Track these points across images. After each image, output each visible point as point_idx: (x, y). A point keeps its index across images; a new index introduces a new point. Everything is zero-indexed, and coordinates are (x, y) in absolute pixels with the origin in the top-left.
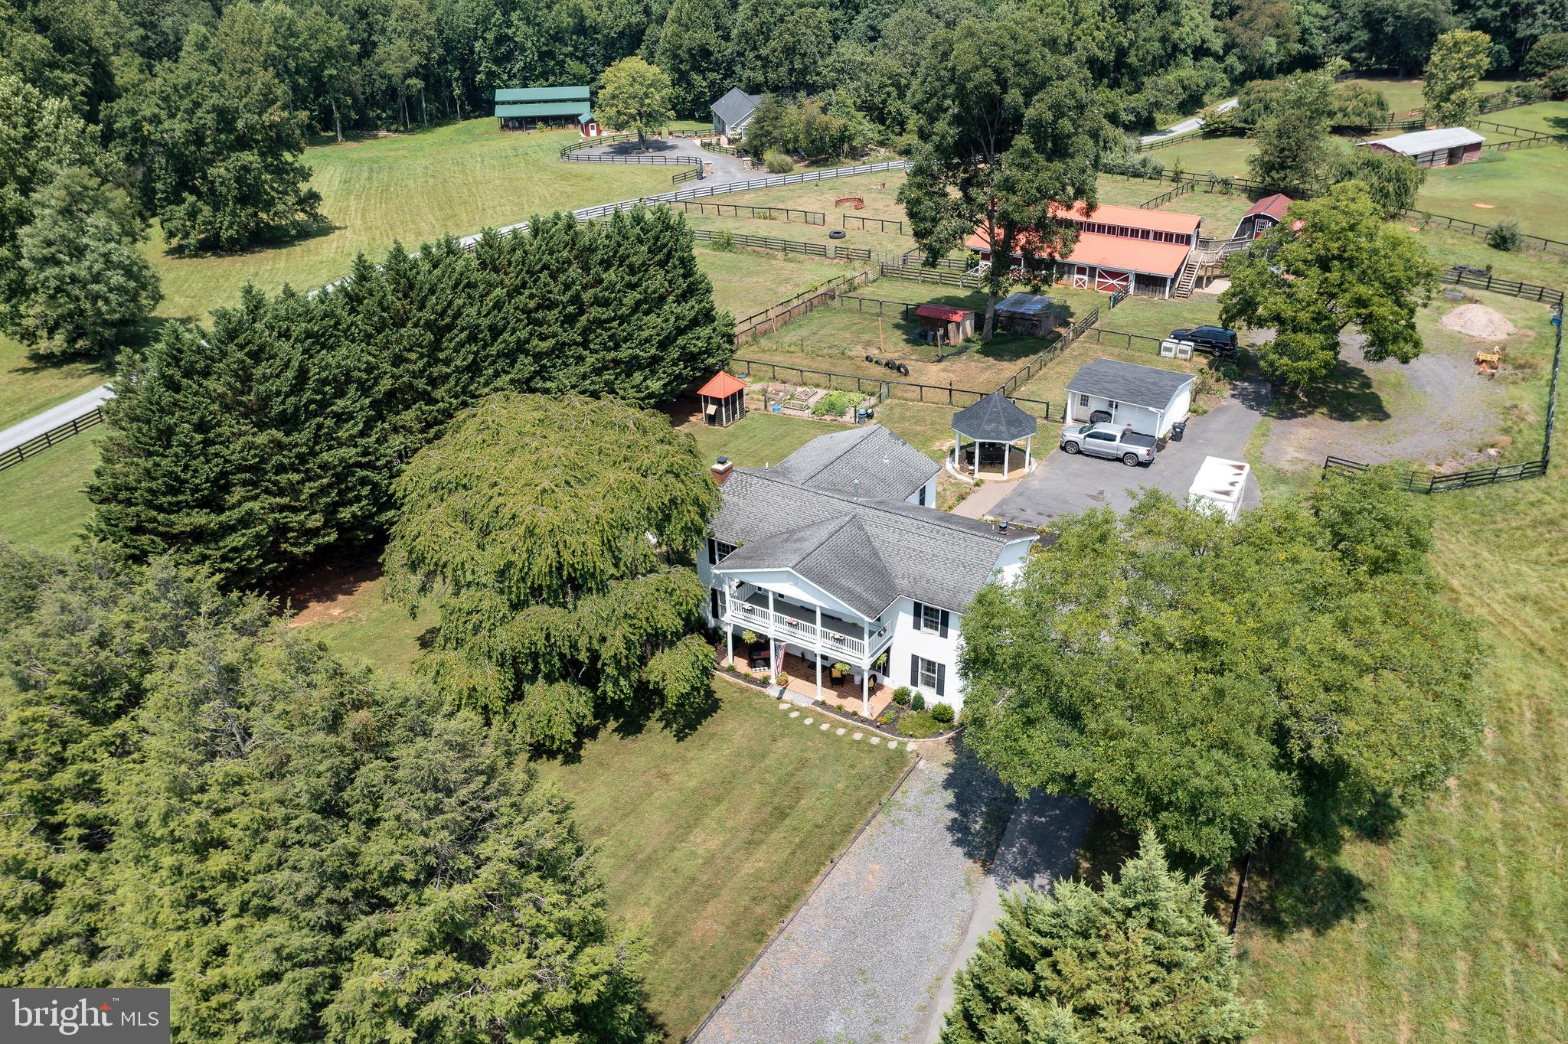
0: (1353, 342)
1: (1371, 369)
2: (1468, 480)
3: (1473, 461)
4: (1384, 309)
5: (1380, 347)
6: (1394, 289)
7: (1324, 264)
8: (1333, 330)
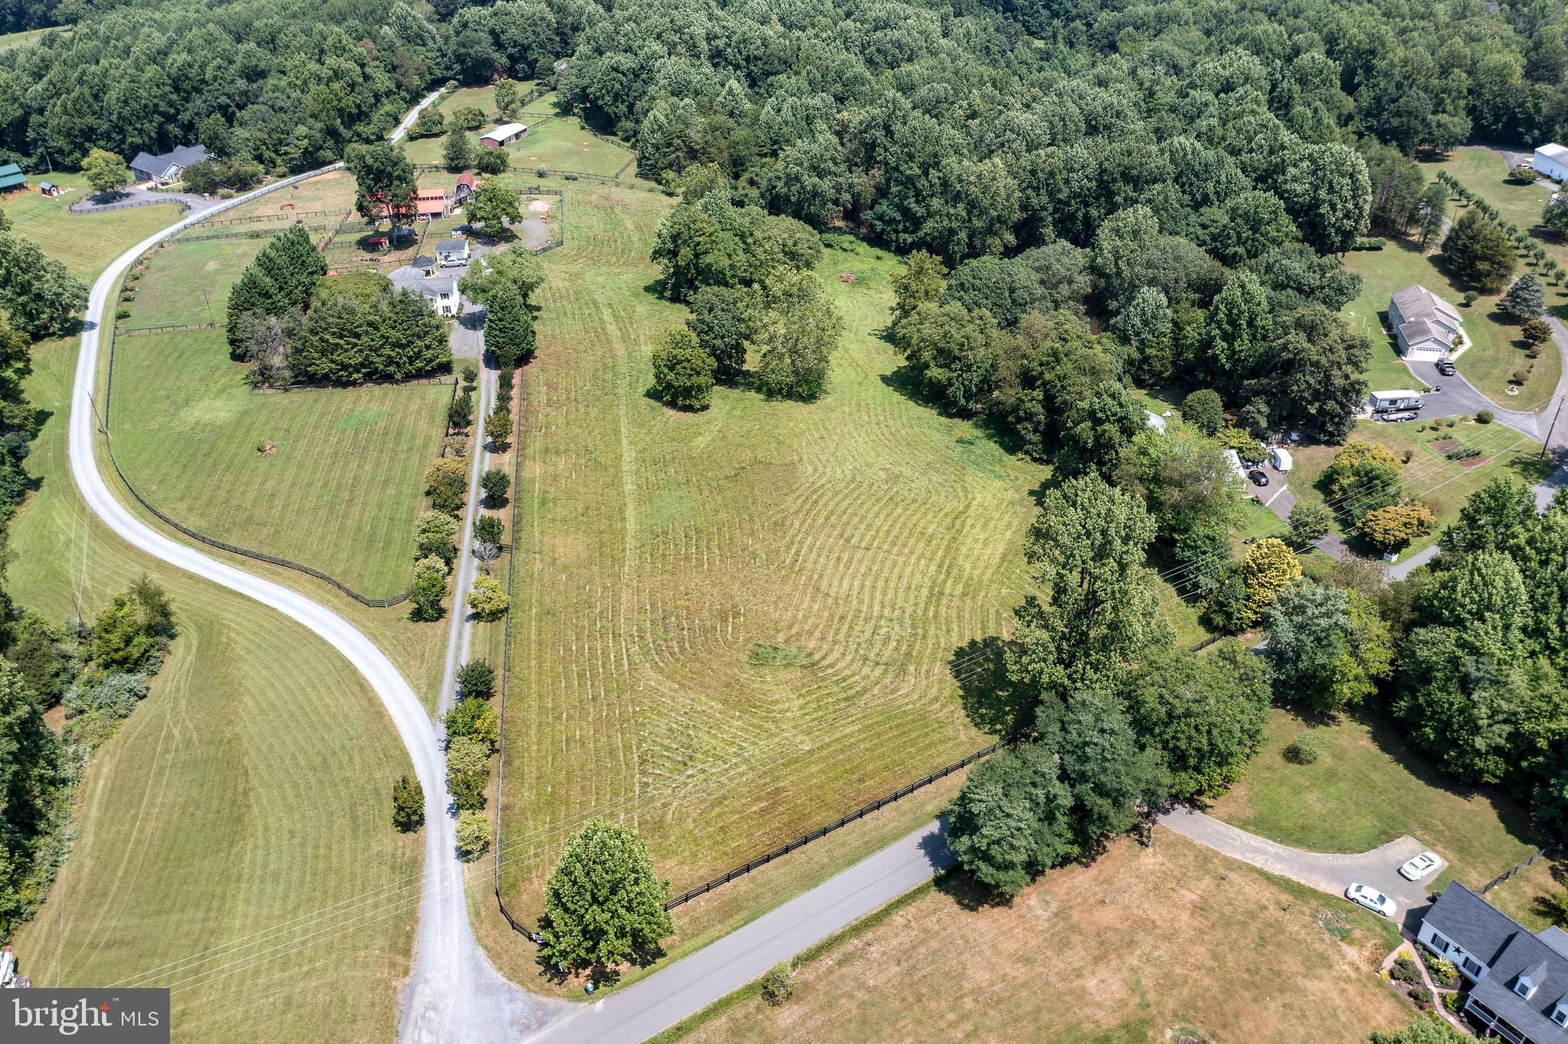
0: (505, 220)
1: (512, 227)
2: (544, 250)
3: (545, 245)
4: (510, 210)
5: (512, 221)
6: (511, 204)
7: (490, 200)
8: (499, 218)
